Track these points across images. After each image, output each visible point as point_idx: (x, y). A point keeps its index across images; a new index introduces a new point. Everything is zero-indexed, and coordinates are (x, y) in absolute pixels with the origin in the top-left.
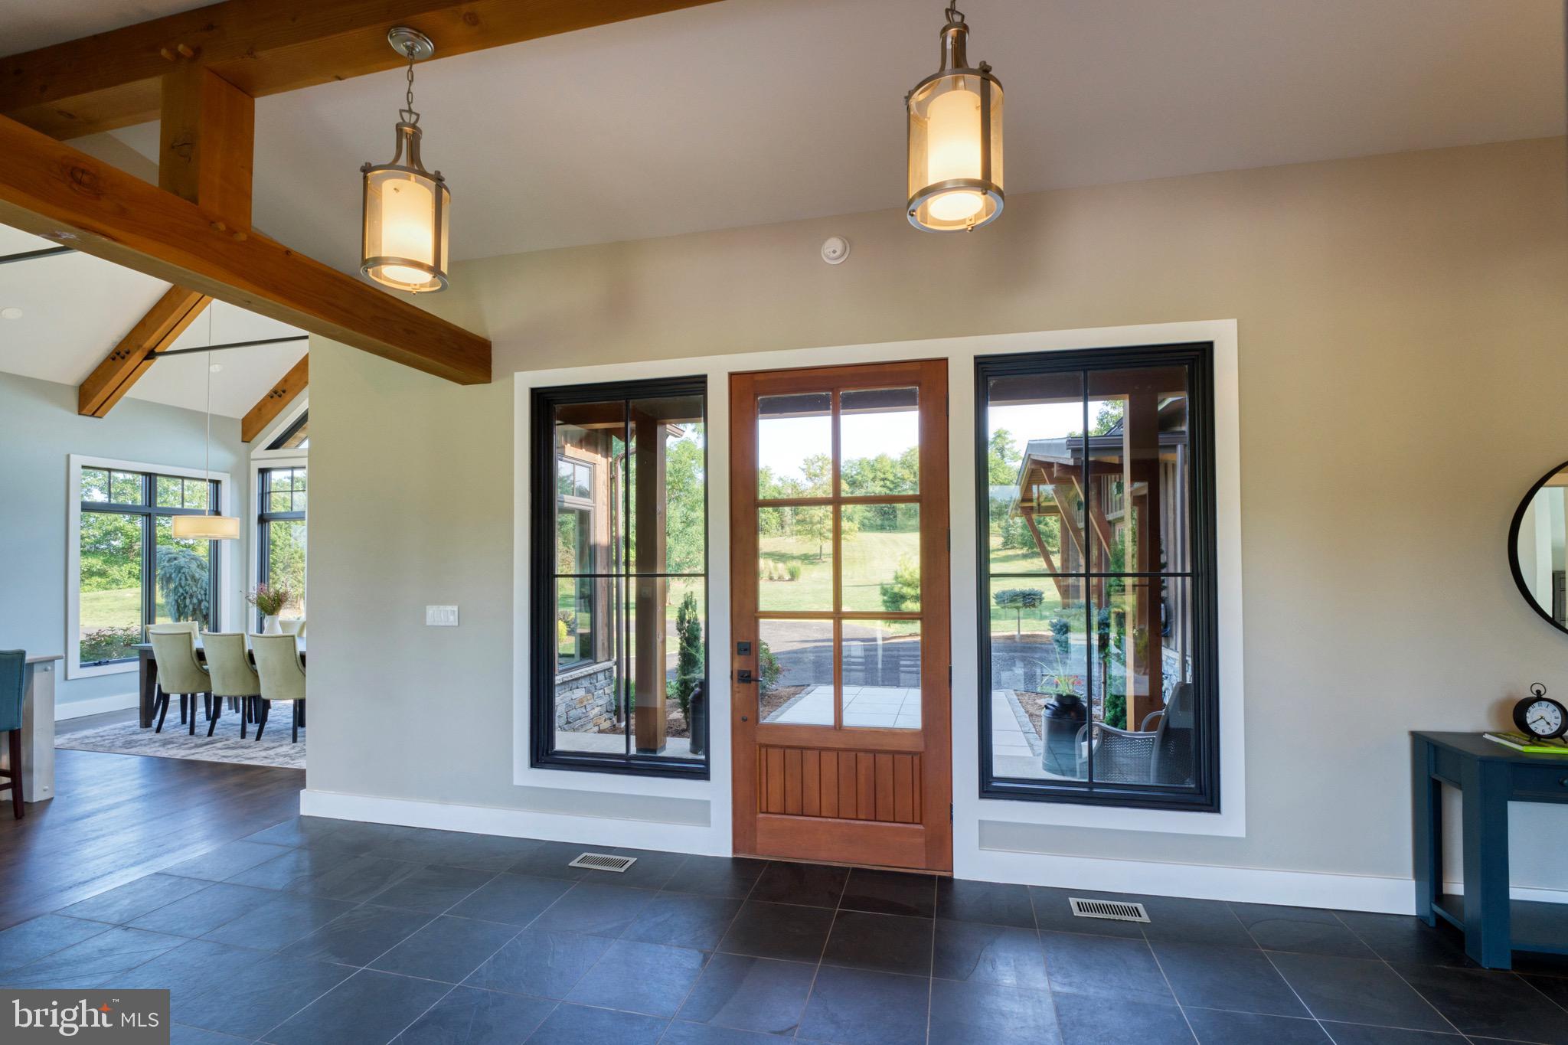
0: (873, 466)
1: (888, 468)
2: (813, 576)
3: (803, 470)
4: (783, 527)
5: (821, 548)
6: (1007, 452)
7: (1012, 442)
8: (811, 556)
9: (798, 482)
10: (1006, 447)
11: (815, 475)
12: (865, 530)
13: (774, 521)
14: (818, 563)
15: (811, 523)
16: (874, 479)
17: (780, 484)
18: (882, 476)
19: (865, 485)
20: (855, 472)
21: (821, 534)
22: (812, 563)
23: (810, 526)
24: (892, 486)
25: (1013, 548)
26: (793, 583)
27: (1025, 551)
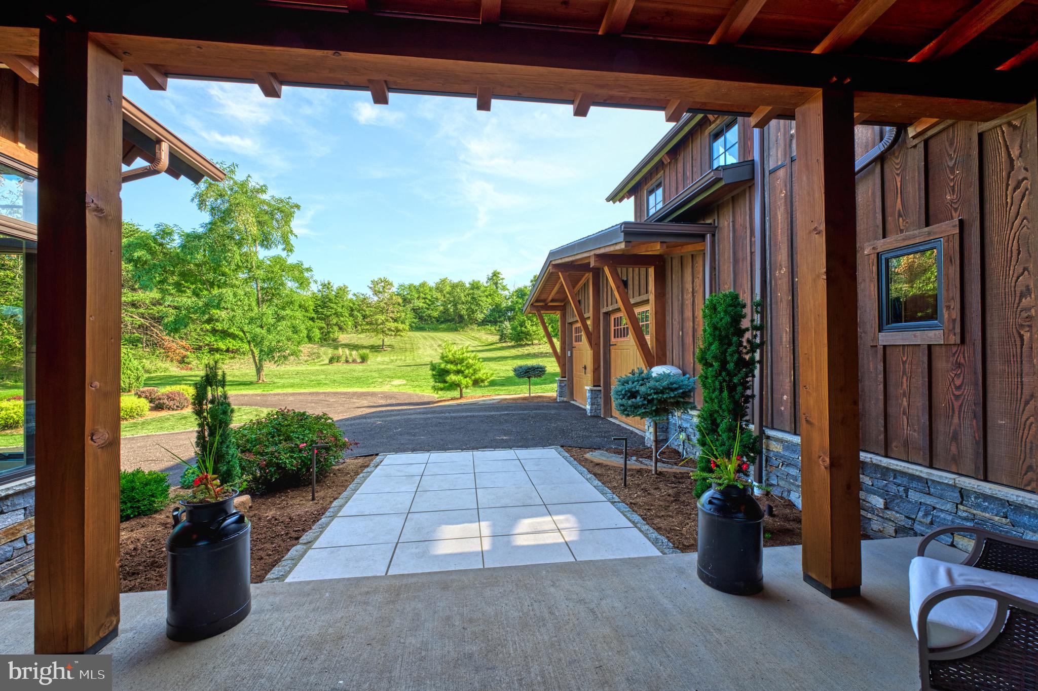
0: (418, 289)
1: (427, 291)
2: (378, 359)
3: (371, 288)
4: (356, 327)
5: (383, 340)
6: (499, 285)
7: (502, 279)
8: (376, 346)
9: (368, 296)
10: (499, 282)
11: (379, 292)
12: (413, 331)
13: (350, 323)
14: (381, 351)
15: (376, 324)
16: (418, 298)
17: (354, 298)
18: (424, 296)
19: (412, 301)
20: (405, 293)
21: (383, 332)
22: (376, 351)
23: (376, 326)
24: (430, 303)
25: (505, 342)
26: (364, 364)
27: (513, 343)
